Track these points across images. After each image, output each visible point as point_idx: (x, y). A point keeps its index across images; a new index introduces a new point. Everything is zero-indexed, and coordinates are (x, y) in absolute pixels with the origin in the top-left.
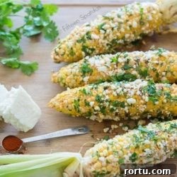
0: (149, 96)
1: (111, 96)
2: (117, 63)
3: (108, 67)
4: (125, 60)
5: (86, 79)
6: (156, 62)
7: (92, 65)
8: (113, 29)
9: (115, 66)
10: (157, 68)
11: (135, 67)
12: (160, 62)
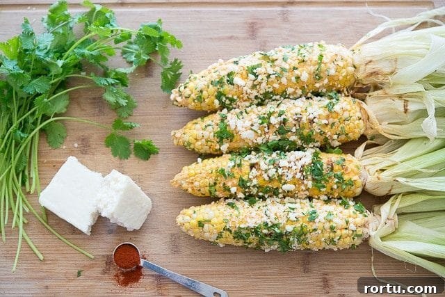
0: (313, 179)
1: (261, 179)
2: (269, 125)
3: (255, 131)
4: (281, 119)
5: (225, 147)
6: (325, 121)
7: (233, 127)
8: (269, 76)
9: (266, 130)
10: (326, 130)
11: (294, 130)
12: (331, 121)
